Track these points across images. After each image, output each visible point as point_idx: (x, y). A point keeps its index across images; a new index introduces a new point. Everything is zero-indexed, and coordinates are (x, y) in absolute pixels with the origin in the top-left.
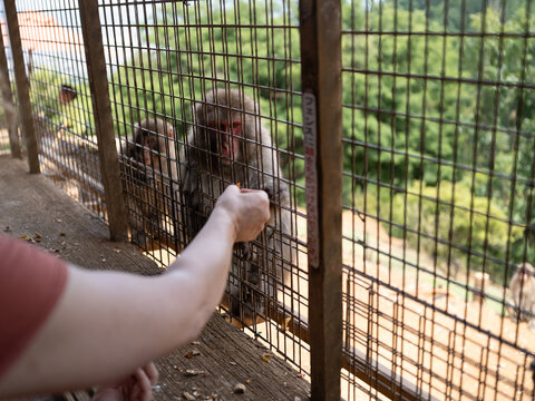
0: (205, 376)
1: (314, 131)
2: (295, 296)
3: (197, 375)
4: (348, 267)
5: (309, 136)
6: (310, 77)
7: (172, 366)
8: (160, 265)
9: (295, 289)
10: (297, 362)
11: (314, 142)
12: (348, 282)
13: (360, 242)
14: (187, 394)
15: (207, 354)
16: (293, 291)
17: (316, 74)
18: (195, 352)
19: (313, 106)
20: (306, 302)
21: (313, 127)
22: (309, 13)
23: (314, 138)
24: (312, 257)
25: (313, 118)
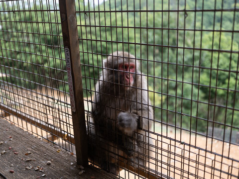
0: (34, 161)
1: (70, 62)
2: (68, 125)
3: (31, 160)
4: (86, 111)
5: (68, 63)
6: (66, 42)
7: (20, 159)
8: (9, 122)
9: (68, 122)
10: (71, 151)
11: (70, 66)
12: (87, 116)
13: (90, 101)
14: (28, 168)
15: (34, 153)
16: (67, 123)
17: (69, 40)
18: (29, 152)
19: (69, 52)
20: (72, 127)
21: (69, 60)
22: (65, 19)
23: (70, 64)
24: (73, 108)
25: (69, 57)
